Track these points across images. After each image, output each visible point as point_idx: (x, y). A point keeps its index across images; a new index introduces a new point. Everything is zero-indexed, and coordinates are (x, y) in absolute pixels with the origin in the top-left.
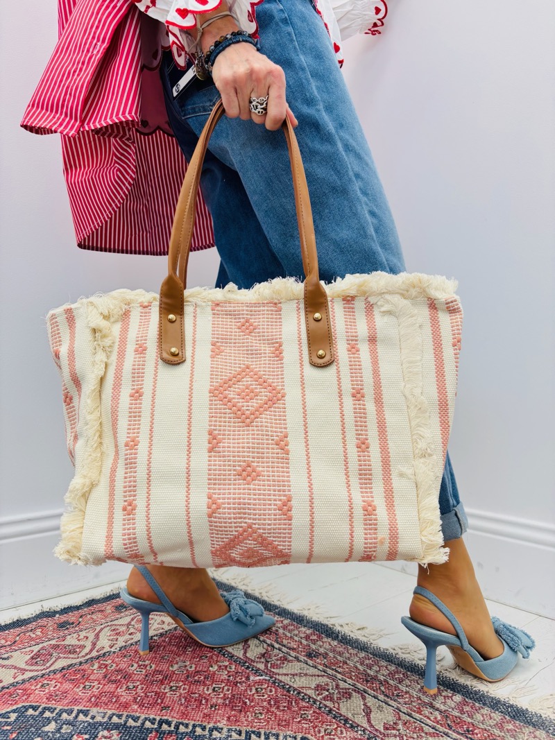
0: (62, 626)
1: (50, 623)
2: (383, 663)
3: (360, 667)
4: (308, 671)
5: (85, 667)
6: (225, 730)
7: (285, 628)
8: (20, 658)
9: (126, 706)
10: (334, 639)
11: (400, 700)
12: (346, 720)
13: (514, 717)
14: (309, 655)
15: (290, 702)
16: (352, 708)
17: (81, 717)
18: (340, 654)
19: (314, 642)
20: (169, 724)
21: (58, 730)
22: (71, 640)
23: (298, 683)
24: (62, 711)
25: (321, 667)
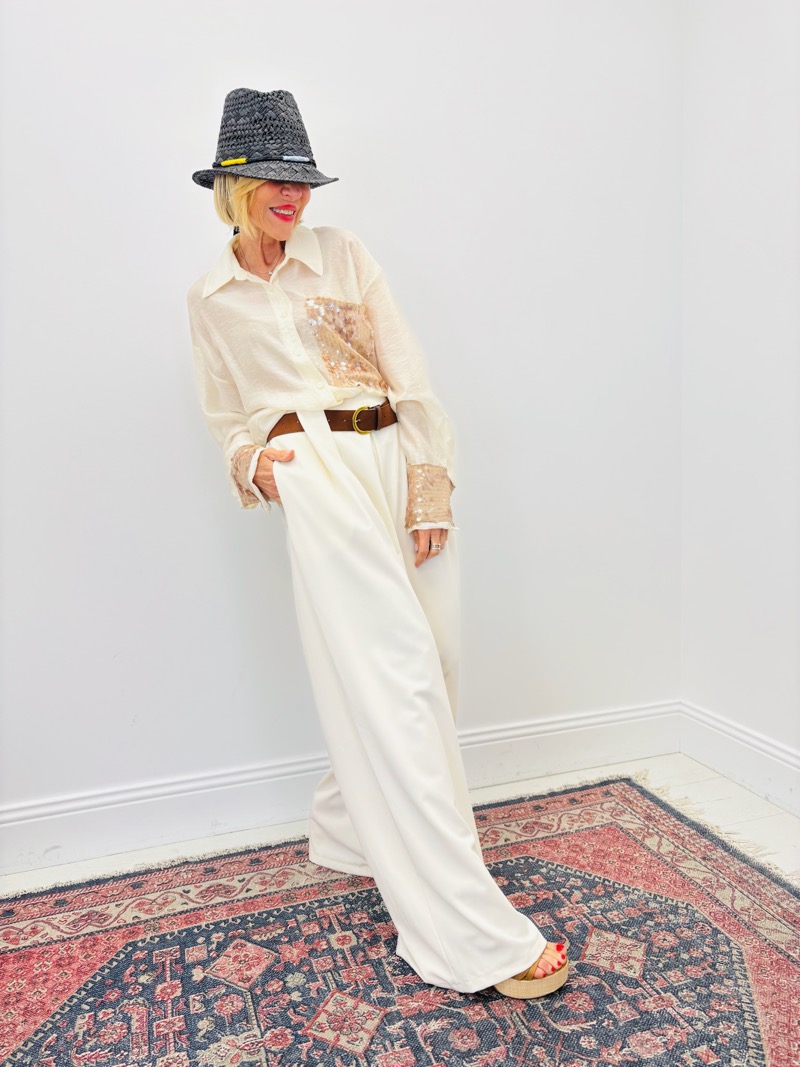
0: (537, 808)
1: (529, 805)
2: (757, 873)
3: (738, 873)
4: (701, 869)
5: (555, 839)
6: (642, 891)
7: (690, 836)
8: (516, 827)
9: (584, 867)
10: (726, 851)
11: (759, 897)
12: (717, 901)
14: (704, 859)
15: (683, 885)
16: (723, 896)
17: (559, 868)
18: (727, 862)
19: (710, 850)
20: (609, 881)
21: (548, 873)
22: (543, 820)
23: (691, 874)
24: (548, 864)
25: (709, 867)
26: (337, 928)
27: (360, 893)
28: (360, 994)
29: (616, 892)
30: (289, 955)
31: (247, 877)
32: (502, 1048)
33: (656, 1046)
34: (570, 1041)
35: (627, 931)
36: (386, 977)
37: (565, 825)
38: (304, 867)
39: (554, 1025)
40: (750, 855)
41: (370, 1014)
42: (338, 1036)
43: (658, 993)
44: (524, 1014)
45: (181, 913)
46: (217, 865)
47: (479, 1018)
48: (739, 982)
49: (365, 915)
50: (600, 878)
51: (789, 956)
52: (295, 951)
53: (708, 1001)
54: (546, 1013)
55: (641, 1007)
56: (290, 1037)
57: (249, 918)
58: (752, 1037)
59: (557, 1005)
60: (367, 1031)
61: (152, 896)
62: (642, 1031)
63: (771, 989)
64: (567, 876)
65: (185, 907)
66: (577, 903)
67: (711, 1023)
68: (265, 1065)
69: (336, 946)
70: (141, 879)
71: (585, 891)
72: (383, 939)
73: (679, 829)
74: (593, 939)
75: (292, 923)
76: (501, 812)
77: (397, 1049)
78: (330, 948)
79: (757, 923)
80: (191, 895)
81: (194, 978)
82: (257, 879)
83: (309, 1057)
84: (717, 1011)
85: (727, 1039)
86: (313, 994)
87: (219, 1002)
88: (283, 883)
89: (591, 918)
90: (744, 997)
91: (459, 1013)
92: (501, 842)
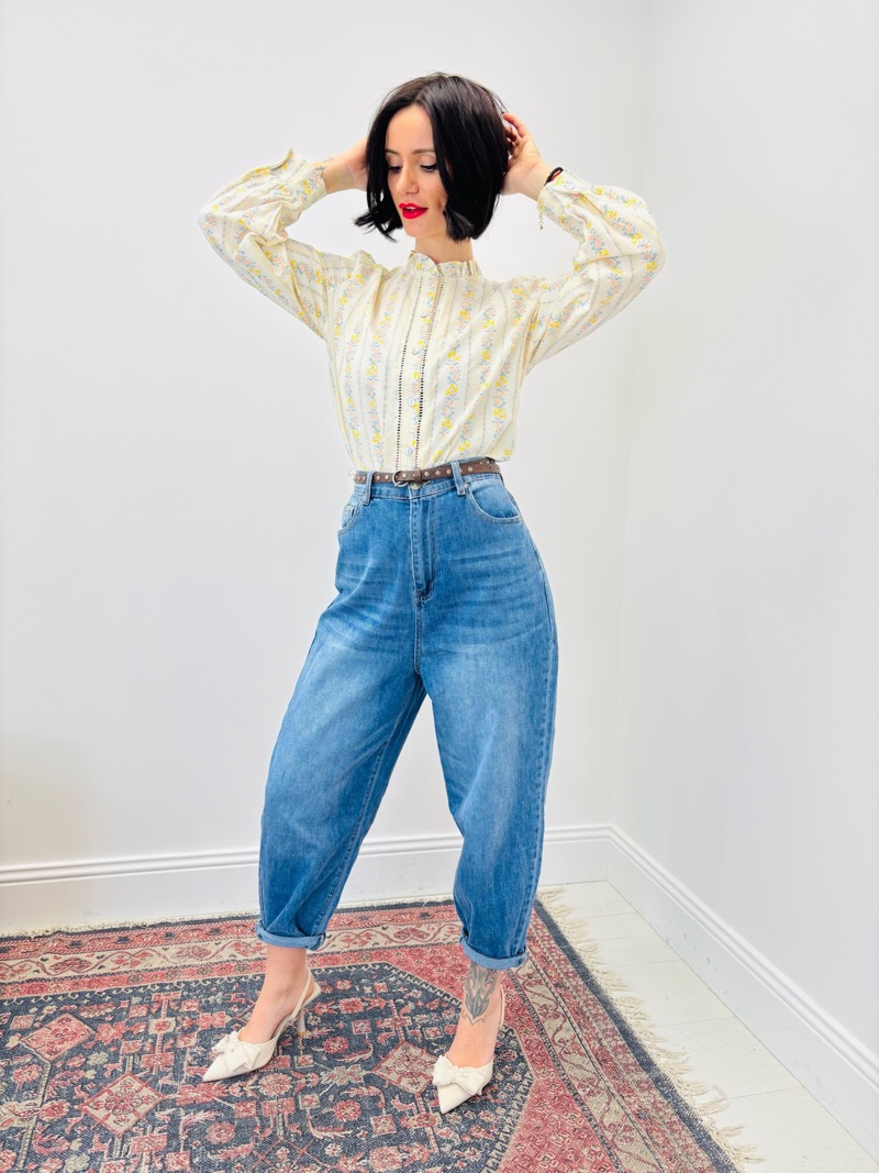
0: (424, 915)
1: (417, 911)
2: (600, 1006)
3: (581, 1004)
4: (547, 995)
5: (423, 948)
7: (558, 961)
8: (392, 931)
9: (433, 980)
11: (585, 1031)
12: (541, 1030)
13: (641, 1064)
14: (556, 985)
15: (519, 1009)
16: (550, 1025)
17: (408, 978)
18: (577, 991)
19: (568, 977)
20: (449, 997)
21: (395, 982)
22: (423, 928)
23: (534, 999)
24: (400, 973)
25: (556, 994)
26: (163, 1013)
27: (204, 981)
28: (150, 1079)
29: (448, 1008)
30: (104, 1034)
31: (107, 954)
32: (252, 1144)
33: (394, 1162)
34: (318, 1145)
35: (436, 1047)
36: (182, 1065)
37: (441, 936)
38: (166, 949)
39: (311, 1129)
40: (604, 987)
41: (148, 1098)
42: (109, 1115)
43: (427, 1110)
44: (289, 1116)
45: (28, 981)
46: (85, 940)
47: (245, 1114)
48: (511, 1113)
49: (196, 1004)
50: (441, 992)
51: (577, 1093)
52: (113, 1031)
53: (469, 1127)
54: (311, 1118)
55: (403, 1123)
56: (66, 1110)
57: (87, 995)
58: (491, 1165)
59: (325, 1111)
60: (138, 1114)
61: (11, 963)
62: (390, 1145)
63: (540, 1122)
64: (412, 986)
65: (36, 975)
66: (404, 1015)
67: (459, 1148)
68: (30, 1132)
69: (152, 1031)
70: (11, 944)
71: (420, 1004)
72: (200, 1029)
73: (551, 952)
74: (398, 1053)
75: (124, 1005)
76: (386, 915)
77: (155, 1133)
78: (146, 1033)
79: (565, 1057)
80: (47, 965)
81: (8, 1045)
82: (115, 958)
83: (73, 1131)
84: (472, 1137)
85: (465, 1164)
86: (107, 1074)
87: (20, 1070)
88: (138, 963)
89: (409, 1032)
90: (506, 1129)
91: (230, 1108)
92: (369, 946)
